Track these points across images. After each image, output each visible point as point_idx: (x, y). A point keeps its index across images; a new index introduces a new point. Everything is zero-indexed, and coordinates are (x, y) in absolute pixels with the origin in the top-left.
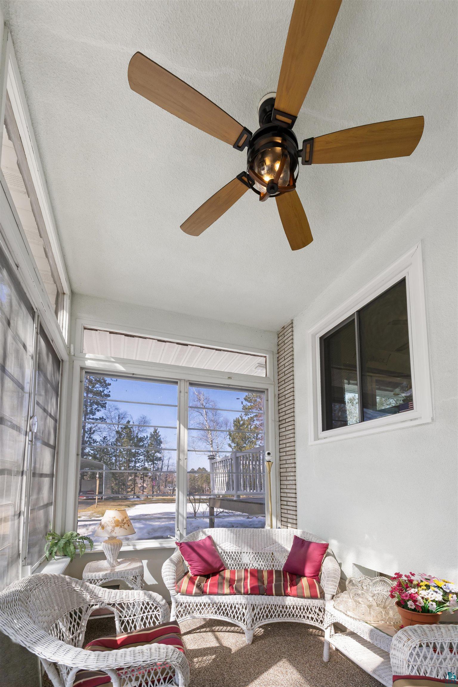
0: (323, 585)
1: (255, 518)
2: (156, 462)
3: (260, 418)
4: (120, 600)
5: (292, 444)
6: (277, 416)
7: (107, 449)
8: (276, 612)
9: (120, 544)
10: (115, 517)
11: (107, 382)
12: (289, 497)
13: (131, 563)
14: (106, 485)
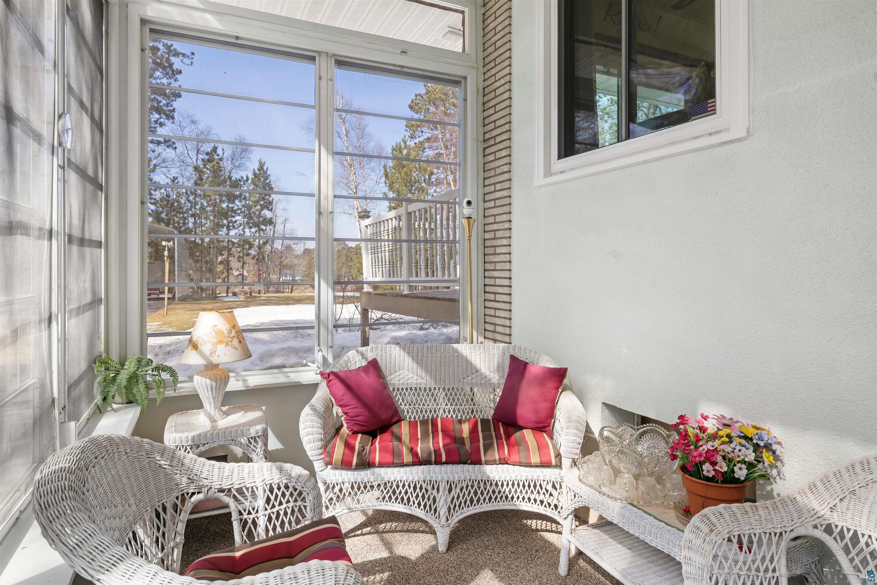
0: (559, 443)
1: (432, 330)
2: (263, 227)
3: (435, 144)
4: (239, 482)
5: (506, 185)
6: (481, 131)
7: (178, 201)
8: (485, 493)
9: (225, 378)
10: (216, 326)
11: (175, 67)
12: (499, 286)
13: (245, 412)
14: (180, 270)
